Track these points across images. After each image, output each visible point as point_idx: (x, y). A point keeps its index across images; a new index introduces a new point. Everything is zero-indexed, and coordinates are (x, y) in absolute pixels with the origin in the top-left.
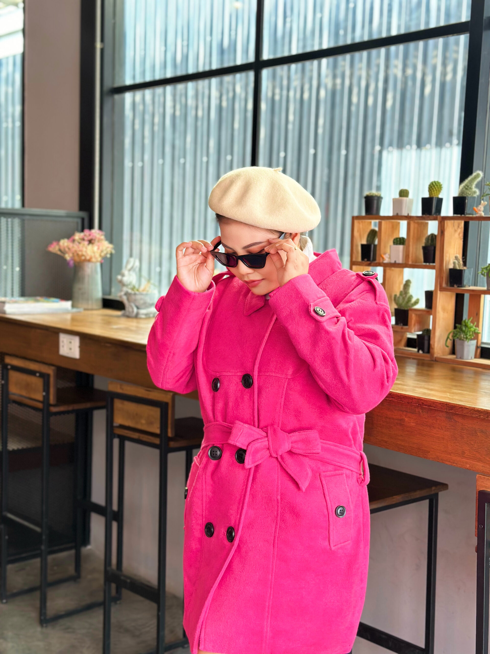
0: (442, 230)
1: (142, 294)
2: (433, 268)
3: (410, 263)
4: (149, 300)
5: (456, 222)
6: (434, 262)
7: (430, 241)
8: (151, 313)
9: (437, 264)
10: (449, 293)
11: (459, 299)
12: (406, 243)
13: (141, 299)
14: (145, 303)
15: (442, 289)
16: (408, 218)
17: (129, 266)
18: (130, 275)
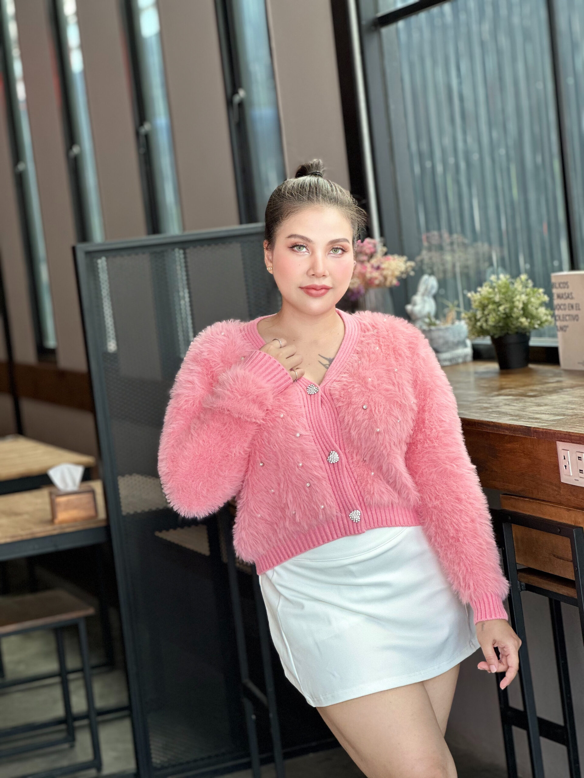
1: (439, 330)
4: (451, 338)
8: (459, 357)
13: (440, 337)
14: (446, 343)
17: (422, 288)
18: (424, 301)
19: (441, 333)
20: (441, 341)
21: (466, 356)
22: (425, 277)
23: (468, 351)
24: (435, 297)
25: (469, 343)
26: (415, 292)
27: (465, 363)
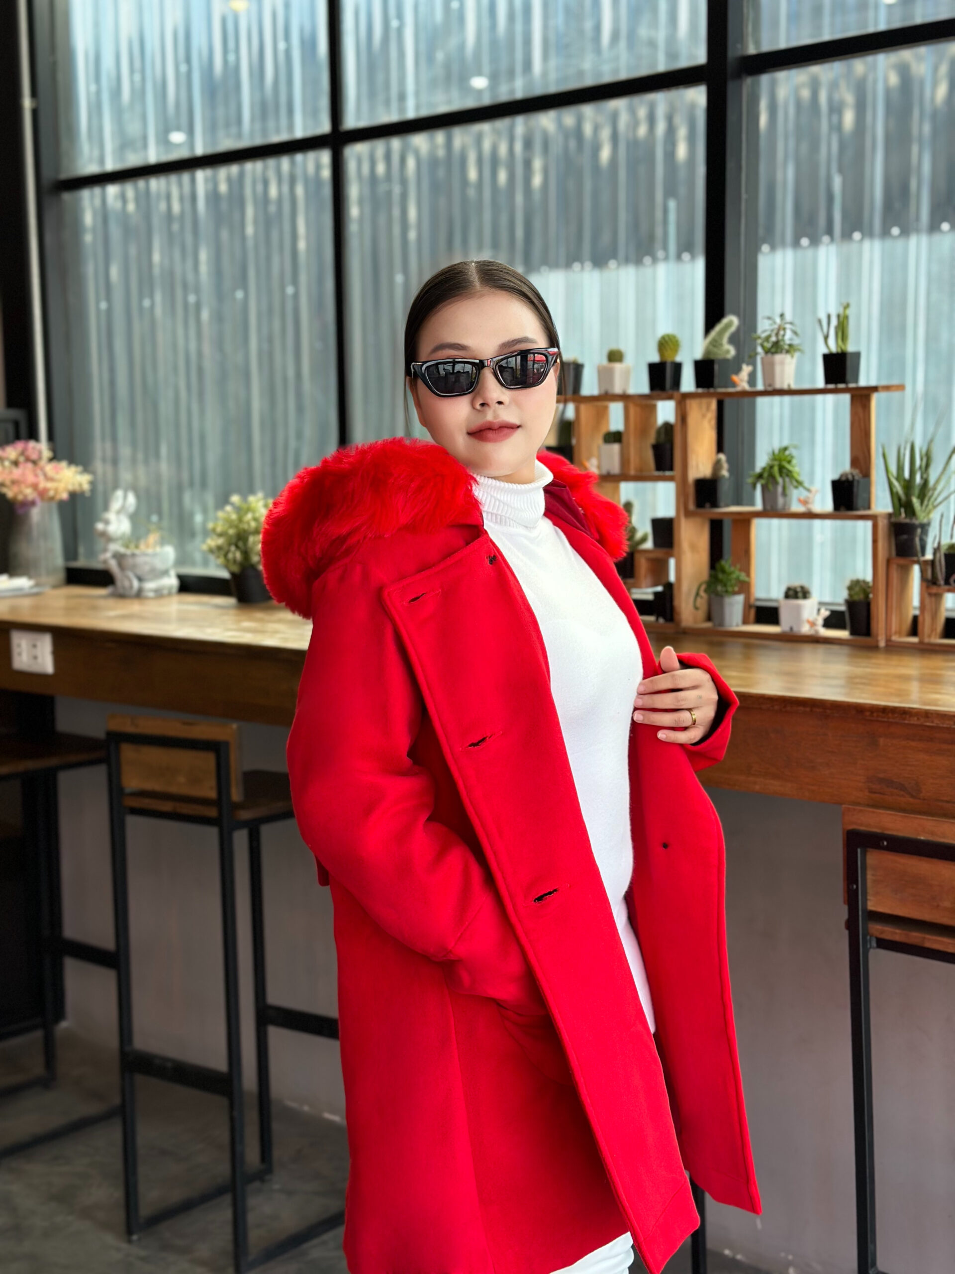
0: (682, 416)
1: (145, 555)
2: (670, 479)
3: (632, 472)
4: (159, 565)
5: (704, 401)
6: (671, 468)
7: (663, 436)
8: (165, 587)
9: (677, 472)
10: (698, 520)
11: (716, 528)
12: (624, 439)
13: (145, 563)
14: (153, 570)
15: (688, 514)
16: (624, 398)
17: (116, 505)
18: (119, 521)
19: (147, 559)
20: (147, 568)
21: (170, 588)
22: (119, 493)
23: (173, 582)
24: (134, 518)
25: (173, 573)
26: (106, 508)
27: (170, 594)
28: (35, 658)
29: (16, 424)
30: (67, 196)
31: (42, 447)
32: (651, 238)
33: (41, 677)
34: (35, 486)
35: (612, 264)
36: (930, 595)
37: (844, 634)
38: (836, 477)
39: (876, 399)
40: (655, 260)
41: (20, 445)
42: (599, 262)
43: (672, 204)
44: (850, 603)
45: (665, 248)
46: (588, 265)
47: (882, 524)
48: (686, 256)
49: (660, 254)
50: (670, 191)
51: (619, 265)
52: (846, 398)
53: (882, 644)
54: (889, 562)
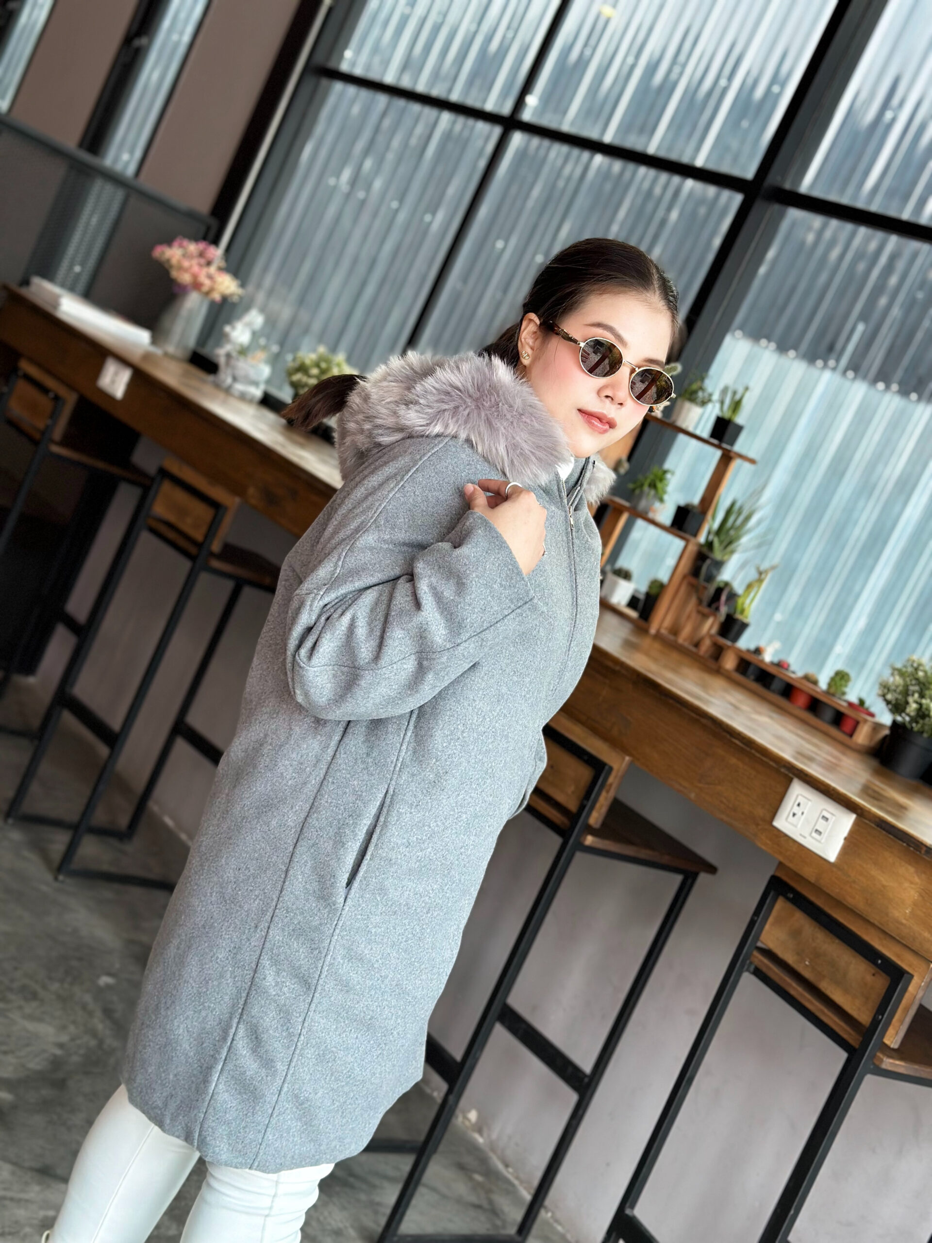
4: (252, 375)
8: (250, 394)
13: (243, 370)
14: (246, 378)
17: (247, 319)
18: (243, 332)
20: (243, 373)
21: (253, 397)
22: (254, 311)
23: (258, 393)
25: (261, 387)
27: (251, 401)
28: (113, 382)
29: (208, 229)
30: (324, 82)
31: (217, 253)
32: (831, 348)
33: (109, 398)
34: (195, 277)
35: (792, 353)
36: (699, 612)
37: (633, 614)
38: (682, 502)
39: (736, 464)
40: (825, 366)
41: (202, 246)
42: (782, 348)
43: (861, 327)
44: (648, 595)
45: (838, 360)
46: (773, 345)
47: (692, 548)
48: (850, 374)
49: (832, 363)
50: (864, 317)
51: (797, 357)
52: (718, 453)
53: (653, 631)
54: (684, 577)
